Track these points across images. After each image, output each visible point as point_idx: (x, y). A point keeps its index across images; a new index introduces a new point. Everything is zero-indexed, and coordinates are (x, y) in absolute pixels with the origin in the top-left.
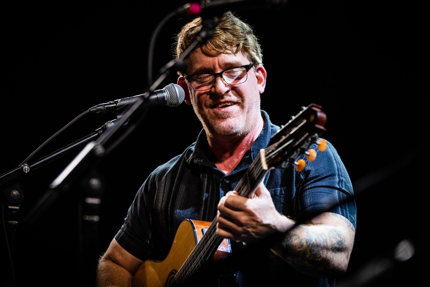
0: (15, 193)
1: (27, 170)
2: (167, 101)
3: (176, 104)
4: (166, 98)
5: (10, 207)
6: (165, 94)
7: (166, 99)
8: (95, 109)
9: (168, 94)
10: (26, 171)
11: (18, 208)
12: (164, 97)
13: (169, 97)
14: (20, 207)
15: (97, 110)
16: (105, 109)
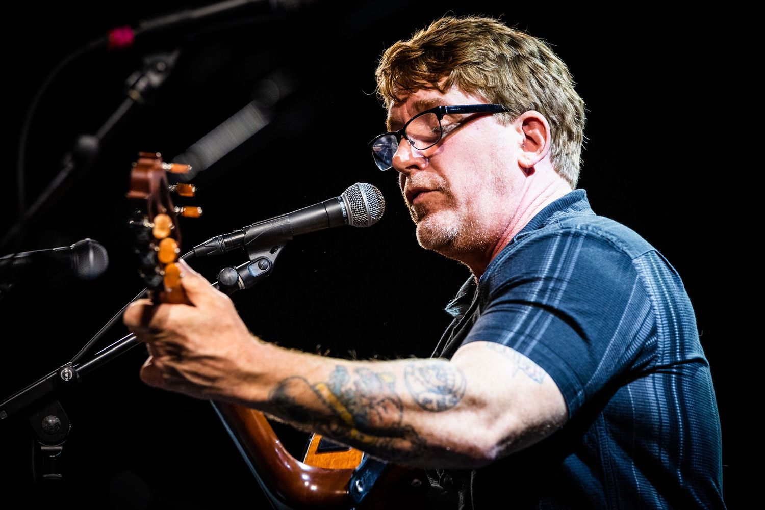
0: (52, 420)
1: (67, 375)
2: (347, 217)
3: (366, 222)
4: (344, 212)
5: (42, 448)
6: (341, 205)
7: (345, 215)
8: (204, 248)
9: (348, 204)
10: (65, 377)
11: (61, 448)
12: (340, 211)
13: (350, 209)
14: (63, 446)
15: (207, 248)
16: (224, 245)
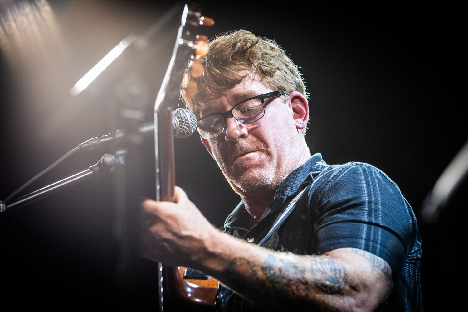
1: (2, 208)
3: (188, 133)
4: (174, 125)
8: (87, 145)
9: (177, 121)
13: (178, 124)
15: (90, 145)
16: (100, 143)
